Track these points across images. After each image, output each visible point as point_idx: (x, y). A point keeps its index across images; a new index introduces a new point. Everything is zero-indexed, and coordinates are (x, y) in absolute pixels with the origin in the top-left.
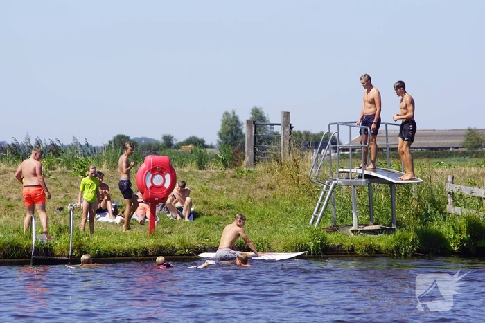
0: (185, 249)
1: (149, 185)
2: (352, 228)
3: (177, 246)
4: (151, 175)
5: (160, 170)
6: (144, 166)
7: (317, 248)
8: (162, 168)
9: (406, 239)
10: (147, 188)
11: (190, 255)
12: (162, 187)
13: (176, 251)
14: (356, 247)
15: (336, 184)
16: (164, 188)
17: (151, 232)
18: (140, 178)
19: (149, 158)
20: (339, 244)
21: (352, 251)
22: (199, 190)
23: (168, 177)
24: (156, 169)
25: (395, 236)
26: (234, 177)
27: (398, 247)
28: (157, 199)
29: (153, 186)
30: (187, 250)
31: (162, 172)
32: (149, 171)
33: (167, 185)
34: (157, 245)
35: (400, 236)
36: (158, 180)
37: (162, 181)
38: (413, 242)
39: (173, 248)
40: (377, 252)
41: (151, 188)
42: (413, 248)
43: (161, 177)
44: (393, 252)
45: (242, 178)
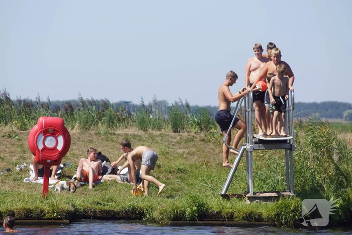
0: (54, 213)
1: (41, 147)
2: (249, 195)
4: (43, 137)
5: (52, 132)
6: (36, 127)
7: (194, 215)
8: (54, 130)
9: (286, 207)
10: (38, 150)
11: (59, 219)
12: (55, 149)
13: (44, 215)
14: (236, 214)
16: (58, 150)
18: (31, 139)
19: (42, 119)
20: (218, 210)
21: (231, 217)
23: (61, 139)
24: (48, 131)
25: (276, 204)
26: (203, 140)
28: (49, 161)
29: (45, 148)
31: (54, 134)
32: (41, 133)
33: (60, 147)
35: (282, 203)
36: (50, 142)
37: (54, 143)
38: (295, 211)
40: (256, 220)
41: (43, 150)
42: (294, 216)
43: (53, 139)
44: (274, 221)
45: (210, 141)
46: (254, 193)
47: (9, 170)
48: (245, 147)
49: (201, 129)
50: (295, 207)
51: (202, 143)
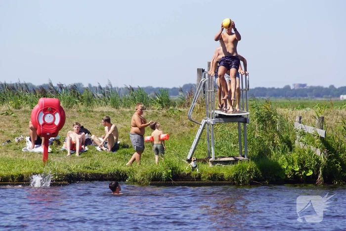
1: (41, 122)
4: (43, 114)
5: (50, 110)
6: (37, 107)
7: (169, 176)
8: (52, 109)
10: (40, 125)
11: (59, 181)
12: (53, 124)
14: (203, 175)
16: (55, 125)
18: (33, 117)
19: (42, 100)
20: (188, 172)
21: (199, 178)
23: (58, 116)
24: (46, 110)
25: (235, 166)
26: (165, 116)
27: (237, 175)
28: (48, 134)
29: (45, 124)
30: (57, 177)
31: (52, 112)
32: (41, 111)
33: (57, 123)
36: (49, 119)
37: (52, 119)
38: (250, 171)
40: (220, 180)
41: (43, 125)
42: (250, 176)
43: (51, 116)
44: (234, 180)
45: (171, 117)
46: (216, 158)
47: (9, 141)
48: (207, 121)
49: (163, 107)
50: (250, 169)
51: (165, 118)
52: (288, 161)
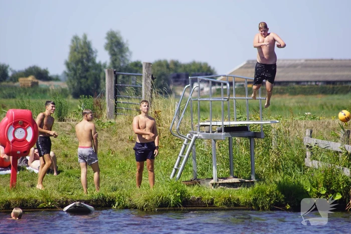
0: (48, 202)
1: (11, 138)
2: (213, 181)
3: (40, 199)
4: (13, 129)
5: (22, 124)
6: (5, 119)
7: (178, 201)
8: (24, 122)
9: (263, 192)
10: (9, 142)
11: (52, 208)
12: (24, 140)
13: (38, 205)
14: (215, 200)
15: (196, 138)
16: (27, 141)
17: (12, 186)
18: (2, 131)
19: (11, 112)
20: (198, 197)
21: (212, 203)
22: (59, 142)
23: (30, 131)
24: (18, 123)
25: (253, 189)
27: (255, 200)
28: (19, 152)
29: (15, 140)
30: (50, 203)
31: (23, 126)
32: (11, 125)
33: (29, 139)
34: (20, 199)
36: (20, 134)
37: (24, 135)
38: (270, 195)
39: (36, 201)
40: (236, 205)
41: (13, 141)
42: (270, 200)
43: (23, 131)
44: (252, 205)
50: (270, 192)
52: (312, 183)
